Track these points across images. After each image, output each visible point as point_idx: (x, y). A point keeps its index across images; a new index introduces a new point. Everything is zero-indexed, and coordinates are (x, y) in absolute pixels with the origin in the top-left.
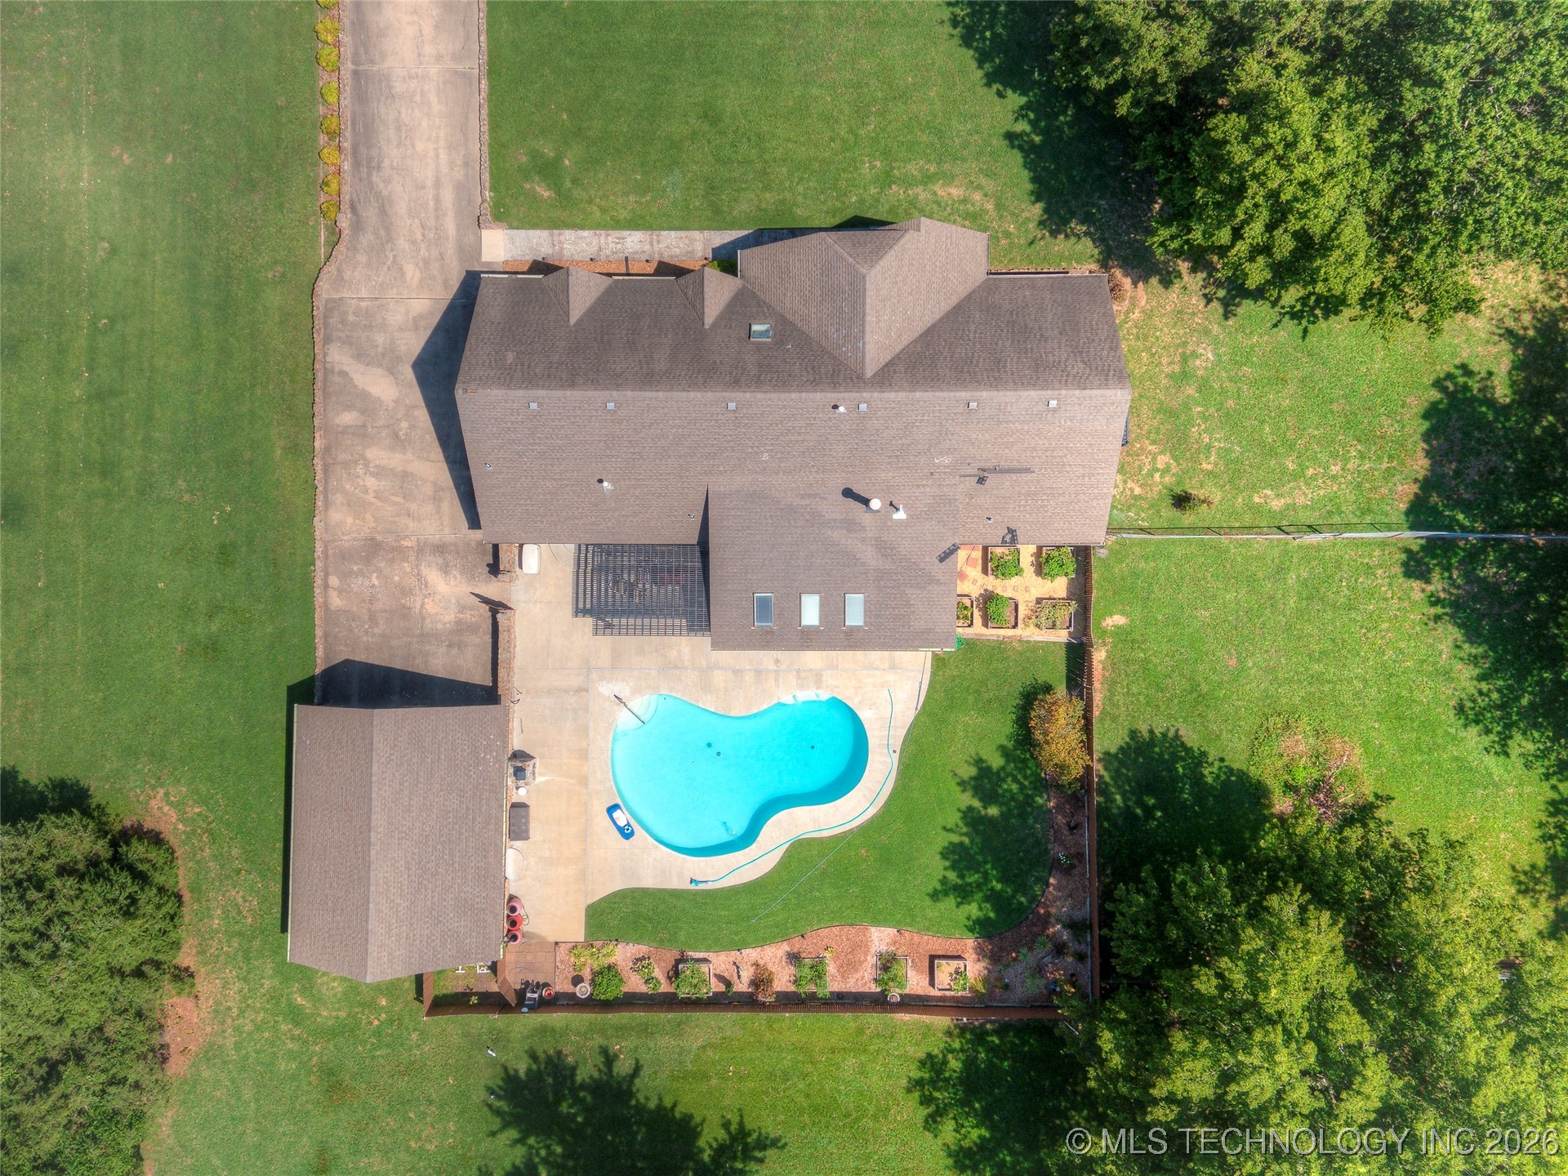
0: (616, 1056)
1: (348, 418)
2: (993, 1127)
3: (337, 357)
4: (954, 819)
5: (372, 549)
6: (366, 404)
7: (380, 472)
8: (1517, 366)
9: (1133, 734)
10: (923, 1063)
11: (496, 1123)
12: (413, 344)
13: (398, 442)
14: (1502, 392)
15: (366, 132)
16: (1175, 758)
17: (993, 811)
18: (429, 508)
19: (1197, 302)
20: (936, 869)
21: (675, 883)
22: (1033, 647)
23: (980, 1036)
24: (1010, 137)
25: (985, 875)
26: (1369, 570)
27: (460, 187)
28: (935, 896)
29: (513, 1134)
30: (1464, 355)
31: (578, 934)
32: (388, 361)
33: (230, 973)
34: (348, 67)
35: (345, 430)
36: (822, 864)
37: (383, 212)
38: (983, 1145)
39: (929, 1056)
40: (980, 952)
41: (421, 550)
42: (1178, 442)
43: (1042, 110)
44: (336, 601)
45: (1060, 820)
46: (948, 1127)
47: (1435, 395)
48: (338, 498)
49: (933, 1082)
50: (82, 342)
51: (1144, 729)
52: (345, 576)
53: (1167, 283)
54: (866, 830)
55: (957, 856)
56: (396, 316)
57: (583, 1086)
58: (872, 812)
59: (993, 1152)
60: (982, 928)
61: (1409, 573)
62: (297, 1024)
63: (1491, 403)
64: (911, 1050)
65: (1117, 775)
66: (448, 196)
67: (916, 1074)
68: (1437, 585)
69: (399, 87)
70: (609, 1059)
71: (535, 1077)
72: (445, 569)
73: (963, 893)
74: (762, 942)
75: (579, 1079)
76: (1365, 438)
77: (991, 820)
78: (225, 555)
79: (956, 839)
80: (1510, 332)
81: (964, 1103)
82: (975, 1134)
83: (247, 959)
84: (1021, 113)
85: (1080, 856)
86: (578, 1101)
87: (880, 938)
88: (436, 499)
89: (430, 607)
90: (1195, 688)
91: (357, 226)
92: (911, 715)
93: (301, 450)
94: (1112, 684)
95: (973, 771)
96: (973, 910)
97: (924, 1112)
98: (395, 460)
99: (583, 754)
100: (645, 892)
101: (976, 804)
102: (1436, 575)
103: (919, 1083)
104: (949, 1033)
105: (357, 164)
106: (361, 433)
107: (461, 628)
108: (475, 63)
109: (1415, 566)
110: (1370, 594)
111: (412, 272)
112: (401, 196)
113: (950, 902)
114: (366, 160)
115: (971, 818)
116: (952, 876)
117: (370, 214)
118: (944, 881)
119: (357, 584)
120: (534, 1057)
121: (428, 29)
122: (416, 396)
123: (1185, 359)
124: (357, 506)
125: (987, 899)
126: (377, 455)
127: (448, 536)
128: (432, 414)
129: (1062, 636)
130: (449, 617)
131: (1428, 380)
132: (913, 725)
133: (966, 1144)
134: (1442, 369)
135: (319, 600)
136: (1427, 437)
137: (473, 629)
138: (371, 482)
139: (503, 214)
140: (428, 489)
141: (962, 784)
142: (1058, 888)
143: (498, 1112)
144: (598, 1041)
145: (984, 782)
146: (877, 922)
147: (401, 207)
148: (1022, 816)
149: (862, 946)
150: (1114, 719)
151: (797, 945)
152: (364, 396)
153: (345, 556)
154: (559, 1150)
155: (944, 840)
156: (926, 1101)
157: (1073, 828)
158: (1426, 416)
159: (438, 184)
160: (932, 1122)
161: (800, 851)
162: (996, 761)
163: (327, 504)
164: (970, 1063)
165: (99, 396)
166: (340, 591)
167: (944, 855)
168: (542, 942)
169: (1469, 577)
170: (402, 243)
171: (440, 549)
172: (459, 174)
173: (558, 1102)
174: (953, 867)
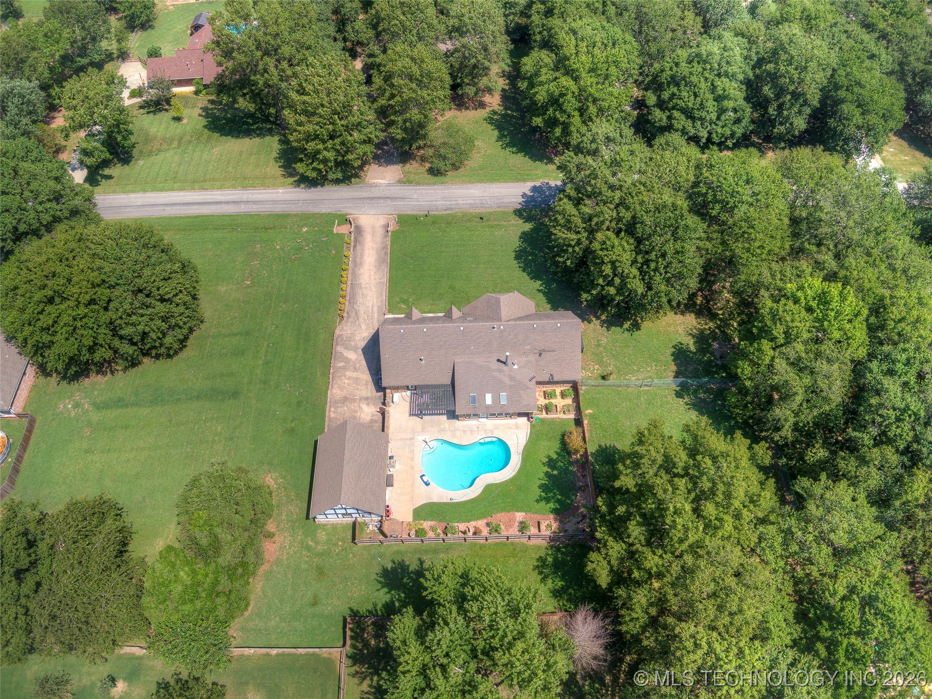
0: (424, 561)
1: (341, 364)
2: (566, 581)
3: (339, 349)
4: (542, 475)
5: (345, 399)
6: (347, 360)
7: (349, 378)
8: (695, 343)
9: (600, 446)
10: (538, 560)
11: (379, 586)
12: (362, 344)
13: (356, 370)
14: (693, 348)
15: (353, 296)
16: (614, 452)
17: (555, 472)
18: (364, 387)
19: (599, 327)
20: (538, 492)
21: (445, 500)
22: (564, 420)
23: (558, 549)
24: (539, 291)
25: (555, 494)
26: (666, 397)
27: (379, 307)
28: (537, 501)
29: (386, 590)
30: (680, 340)
31: (410, 518)
32: (355, 349)
33: (287, 534)
34: (349, 283)
35: (340, 368)
36: (497, 492)
37: (356, 313)
38: (563, 587)
39: (540, 557)
40: (555, 520)
41: (361, 399)
42: (600, 362)
43: (547, 284)
44: (332, 415)
45: (579, 474)
46: (550, 581)
47: (673, 350)
48: (336, 386)
49: (542, 566)
50: (264, 349)
51: (603, 445)
52: (335, 408)
53: (589, 323)
54: (512, 480)
55: (544, 488)
56: (358, 338)
57: (412, 572)
58: (514, 474)
59: (567, 590)
60: (555, 511)
61: (677, 397)
62: (309, 551)
63: (691, 352)
64: (533, 555)
65: (596, 460)
66: (375, 309)
67: (536, 564)
68: (687, 399)
69: (363, 286)
70: (422, 562)
71: (394, 570)
72: (368, 404)
73: (547, 500)
74: (477, 519)
75: (410, 570)
76: (656, 361)
77: (554, 475)
78: (299, 403)
79: (543, 482)
80: (691, 334)
81: (555, 573)
82: (560, 584)
83: (293, 530)
84: (541, 285)
85: (587, 485)
86: (410, 578)
87: (520, 516)
88: (366, 385)
89: (363, 416)
90: (618, 431)
91: (349, 317)
92: (524, 442)
93: (326, 374)
94: (591, 431)
95: (547, 460)
96: (552, 505)
97: (540, 577)
98: (354, 375)
99: (412, 459)
100: (434, 504)
101: (549, 470)
102: (685, 397)
103: (538, 567)
104: (547, 549)
105: (350, 303)
106: (345, 368)
107: (372, 421)
108: (385, 280)
109: (679, 395)
110: (668, 403)
111: (364, 327)
112: (362, 310)
113: (543, 503)
114: (353, 301)
115: (547, 474)
116: (543, 494)
117: (353, 314)
118: (540, 496)
119: (339, 410)
120: (393, 562)
121: (372, 273)
122: (362, 357)
123: (598, 341)
124: (341, 388)
125: (556, 502)
126: (348, 374)
127: (369, 395)
128: (367, 362)
129: (572, 416)
130: (369, 418)
131: (671, 346)
132: (526, 446)
133: (557, 588)
134: (674, 343)
135: (327, 414)
136: (674, 360)
137: (376, 422)
138: (346, 381)
139: (390, 312)
140: (364, 382)
141: (543, 464)
142: (581, 496)
143: (380, 582)
144: (418, 556)
145: (551, 463)
146: (518, 511)
147: (362, 312)
148: (566, 473)
149: (512, 519)
150: (593, 441)
151: (489, 519)
152: (347, 358)
153: (336, 402)
154: (403, 595)
155: (539, 482)
156: (540, 573)
157: (584, 476)
158: (672, 355)
159: (373, 306)
160: (544, 580)
161: (489, 488)
162: (555, 456)
163: (332, 387)
164: (555, 559)
165: (267, 363)
166: (334, 412)
167: (540, 487)
168: (397, 522)
169: (696, 397)
170: (361, 320)
171: (367, 399)
172: (379, 304)
173: (402, 579)
174: (543, 491)
